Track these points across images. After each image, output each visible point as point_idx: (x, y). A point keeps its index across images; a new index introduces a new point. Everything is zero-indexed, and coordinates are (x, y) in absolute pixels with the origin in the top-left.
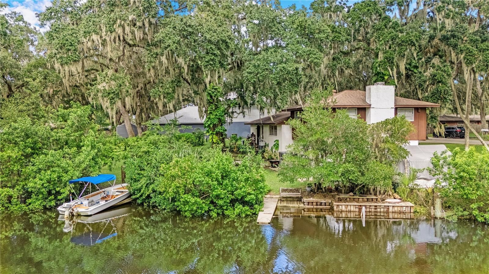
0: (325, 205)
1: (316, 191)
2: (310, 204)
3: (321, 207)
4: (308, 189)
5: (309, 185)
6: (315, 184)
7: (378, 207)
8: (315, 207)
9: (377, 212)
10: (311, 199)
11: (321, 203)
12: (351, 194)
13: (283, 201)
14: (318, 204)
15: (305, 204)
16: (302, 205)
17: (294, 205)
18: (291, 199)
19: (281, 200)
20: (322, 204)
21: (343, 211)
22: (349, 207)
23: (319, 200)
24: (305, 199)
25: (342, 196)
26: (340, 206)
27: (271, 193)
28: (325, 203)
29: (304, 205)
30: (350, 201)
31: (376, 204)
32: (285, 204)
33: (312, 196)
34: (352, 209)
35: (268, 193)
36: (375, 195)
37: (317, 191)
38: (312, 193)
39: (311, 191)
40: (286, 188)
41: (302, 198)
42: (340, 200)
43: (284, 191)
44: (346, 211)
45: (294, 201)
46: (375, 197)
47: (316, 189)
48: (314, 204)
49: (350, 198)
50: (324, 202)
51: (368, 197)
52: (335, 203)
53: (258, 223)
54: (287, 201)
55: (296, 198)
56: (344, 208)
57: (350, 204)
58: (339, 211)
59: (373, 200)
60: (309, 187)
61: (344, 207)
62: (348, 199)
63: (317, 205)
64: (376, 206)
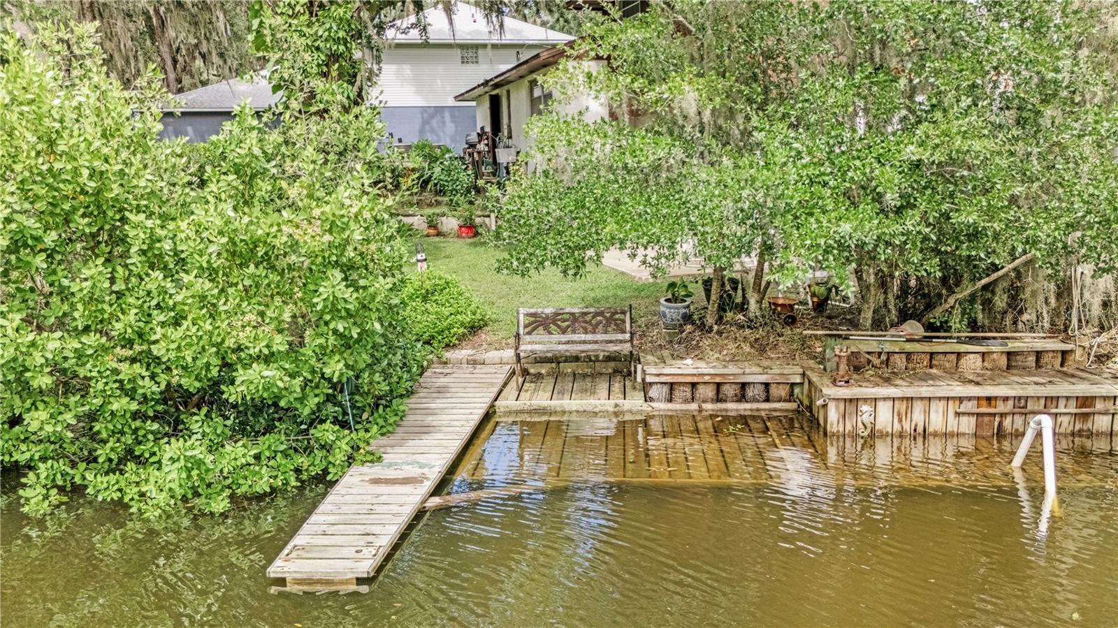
0: (767, 400)
1: (710, 320)
2: (680, 393)
3: (744, 407)
4: (673, 312)
5: (676, 292)
6: (707, 284)
7: (1099, 406)
8: (709, 406)
9: (1090, 435)
10: (688, 367)
11: (744, 386)
12: (913, 328)
13: (539, 376)
14: (729, 391)
15: (653, 392)
16: (634, 403)
17: (589, 403)
18: (581, 368)
19: (525, 372)
20: (750, 393)
21: (883, 435)
22: (918, 407)
23: (732, 369)
24: (650, 369)
25: (865, 343)
26: (865, 408)
27: (483, 336)
28: (767, 385)
29: (647, 399)
30: (913, 375)
31: (1082, 389)
32: (540, 398)
33: (692, 349)
34: (938, 419)
35: (462, 338)
36: (1060, 329)
37: (720, 320)
38: (689, 328)
39: (687, 318)
40: (549, 311)
41: (633, 358)
42: (857, 366)
43: (539, 323)
44: (901, 436)
45: (595, 376)
46: (1055, 345)
47: (713, 307)
48: (708, 392)
49: (909, 355)
50: (763, 378)
51: (1012, 346)
52: (830, 391)
53: (281, 582)
54: (557, 376)
55: (609, 358)
56: (885, 417)
57: (925, 390)
58: (855, 436)
59: (1046, 359)
60: (674, 299)
61: (884, 410)
62: (900, 361)
63: (719, 399)
64: (1086, 401)
